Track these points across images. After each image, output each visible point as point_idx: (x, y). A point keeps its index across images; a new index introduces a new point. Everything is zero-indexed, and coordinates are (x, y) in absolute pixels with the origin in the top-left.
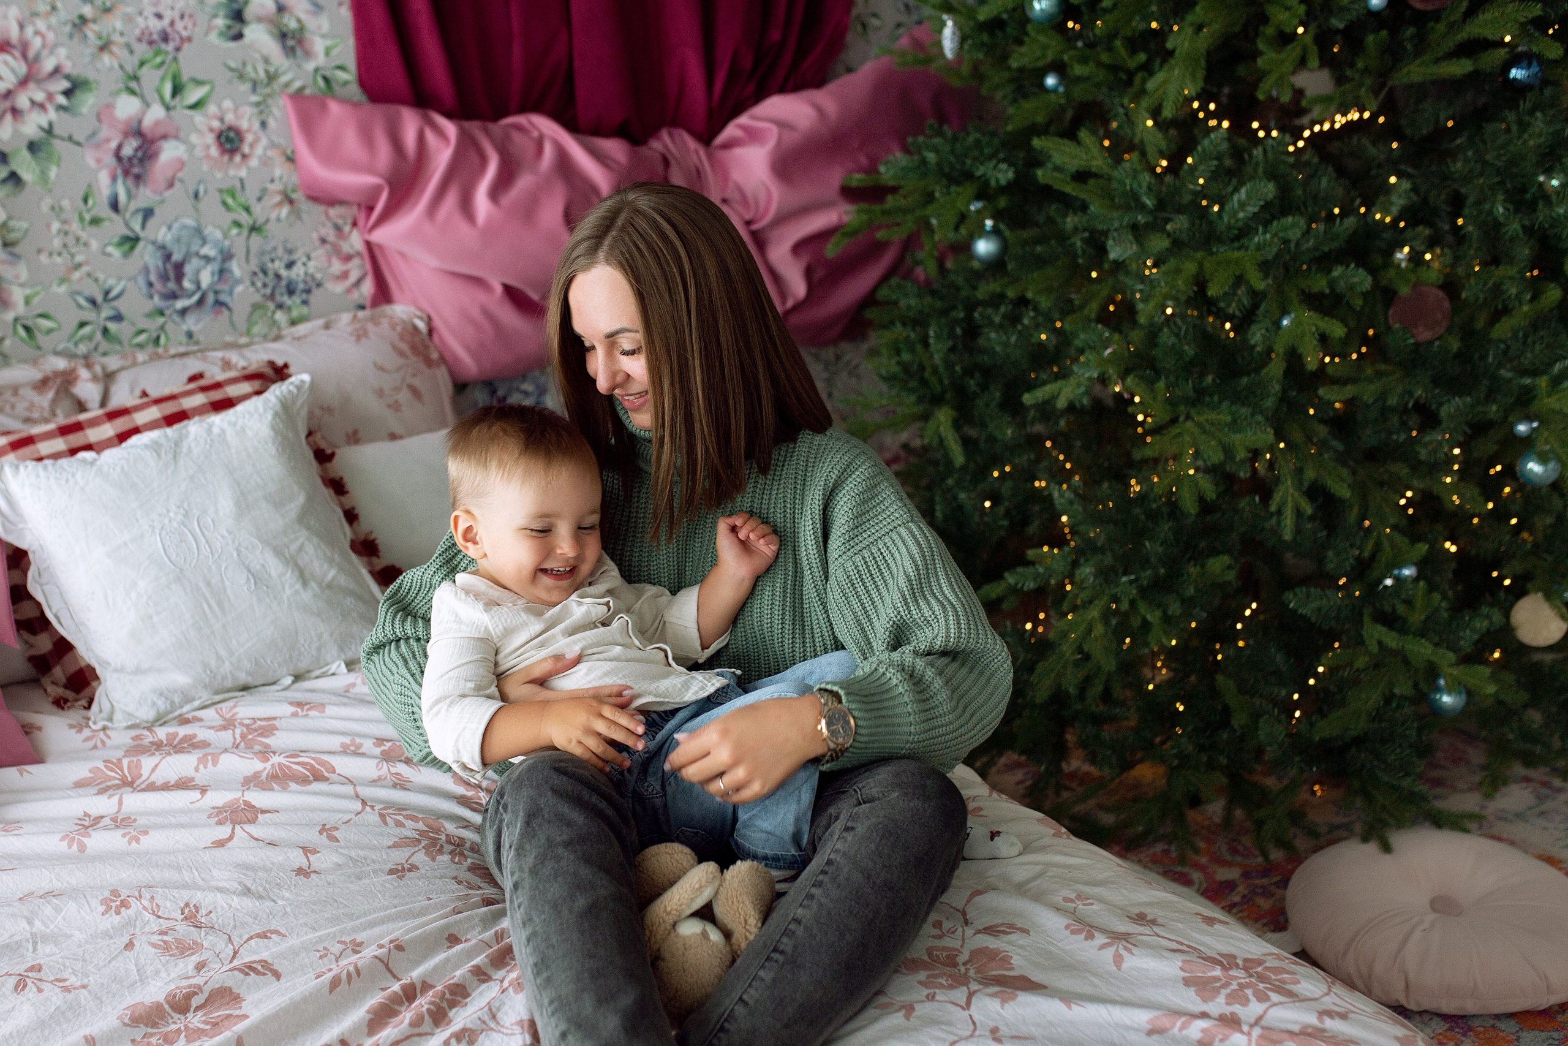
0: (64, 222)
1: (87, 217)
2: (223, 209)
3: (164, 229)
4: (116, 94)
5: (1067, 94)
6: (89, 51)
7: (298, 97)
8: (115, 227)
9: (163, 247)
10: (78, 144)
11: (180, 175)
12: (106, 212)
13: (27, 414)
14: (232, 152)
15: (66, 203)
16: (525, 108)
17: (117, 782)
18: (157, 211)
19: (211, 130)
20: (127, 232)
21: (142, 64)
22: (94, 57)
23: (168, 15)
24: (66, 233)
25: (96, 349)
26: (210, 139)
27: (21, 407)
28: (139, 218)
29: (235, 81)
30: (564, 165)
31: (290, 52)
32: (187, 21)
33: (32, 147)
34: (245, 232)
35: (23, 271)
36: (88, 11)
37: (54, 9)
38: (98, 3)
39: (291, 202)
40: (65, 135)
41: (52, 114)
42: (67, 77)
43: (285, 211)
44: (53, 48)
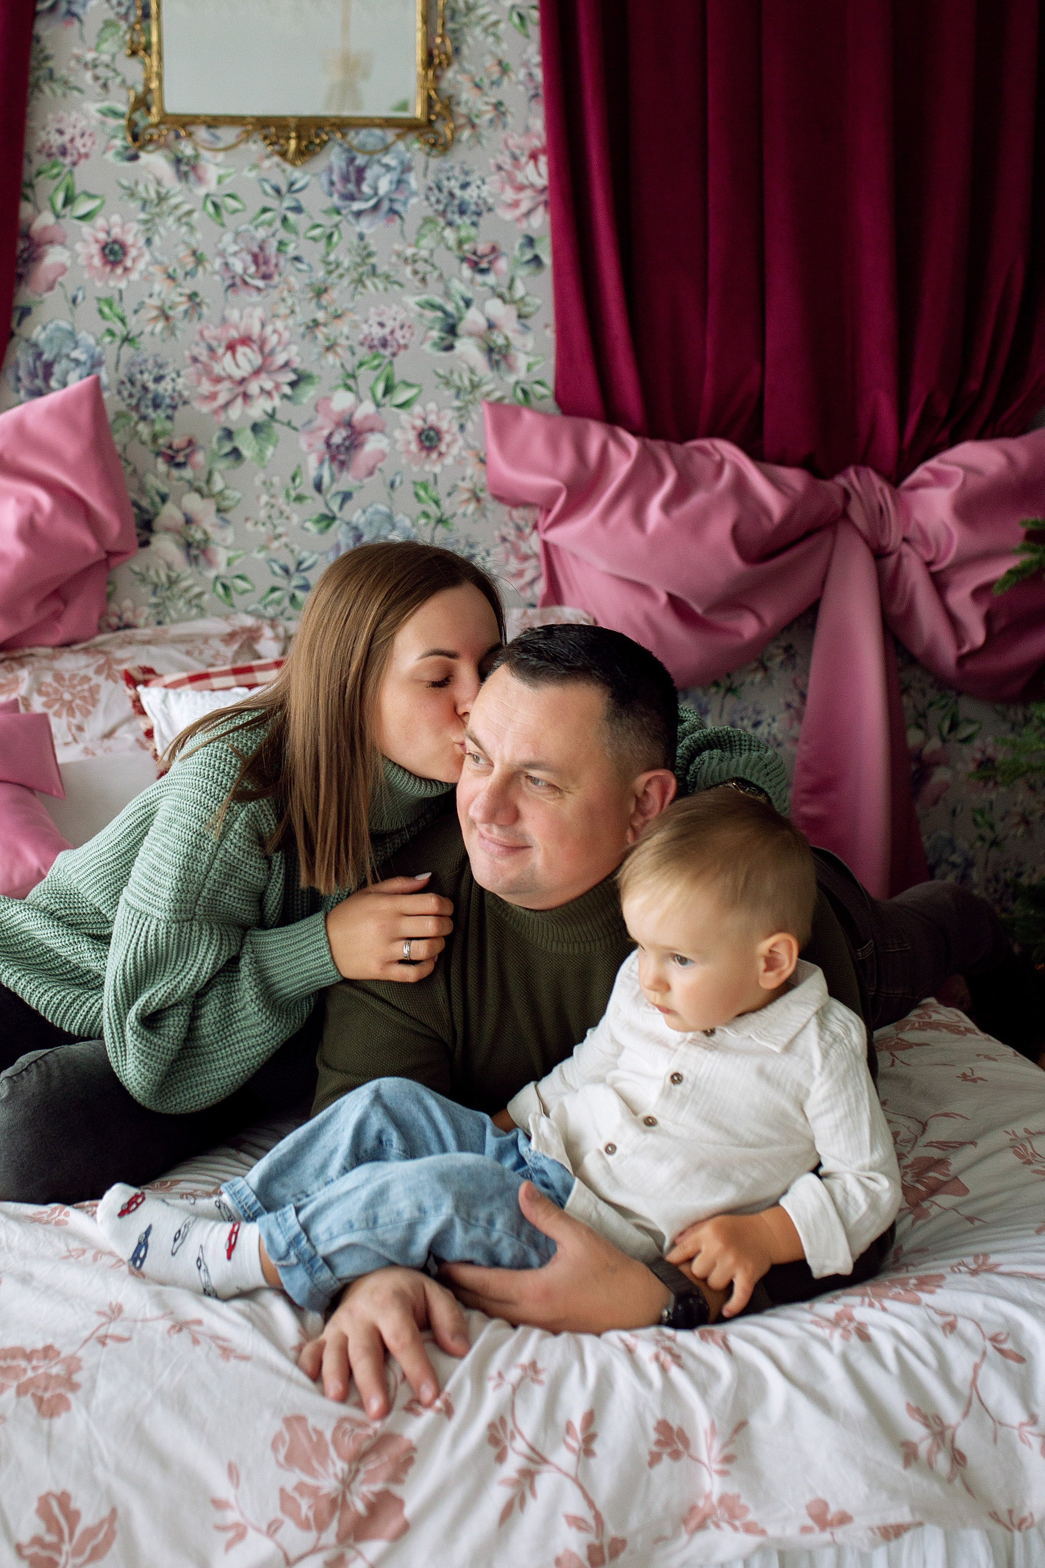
0: (273, 496)
1: (293, 494)
2: (414, 500)
3: (359, 512)
4: (334, 389)
6: (316, 350)
7: (497, 406)
8: (316, 505)
9: (355, 528)
10: (295, 429)
11: (380, 465)
12: (310, 491)
14: (430, 449)
15: (276, 480)
16: (712, 433)
18: (355, 495)
19: (414, 428)
20: (325, 511)
21: (361, 364)
22: (320, 356)
23: (390, 325)
24: (272, 506)
25: (282, 613)
26: (412, 435)
27: (208, 654)
28: (338, 500)
29: (442, 386)
31: (494, 365)
32: (406, 331)
33: (256, 428)
34: (432, 523)
35: (229, 536)
36: (321, 316)
37: (293, 312)
38: (331, 309)
39: (478, 500)
40: (286, 420)
41: (277, 401)
42: (295, 371)
43: (471, 507)
44: (286, 346)
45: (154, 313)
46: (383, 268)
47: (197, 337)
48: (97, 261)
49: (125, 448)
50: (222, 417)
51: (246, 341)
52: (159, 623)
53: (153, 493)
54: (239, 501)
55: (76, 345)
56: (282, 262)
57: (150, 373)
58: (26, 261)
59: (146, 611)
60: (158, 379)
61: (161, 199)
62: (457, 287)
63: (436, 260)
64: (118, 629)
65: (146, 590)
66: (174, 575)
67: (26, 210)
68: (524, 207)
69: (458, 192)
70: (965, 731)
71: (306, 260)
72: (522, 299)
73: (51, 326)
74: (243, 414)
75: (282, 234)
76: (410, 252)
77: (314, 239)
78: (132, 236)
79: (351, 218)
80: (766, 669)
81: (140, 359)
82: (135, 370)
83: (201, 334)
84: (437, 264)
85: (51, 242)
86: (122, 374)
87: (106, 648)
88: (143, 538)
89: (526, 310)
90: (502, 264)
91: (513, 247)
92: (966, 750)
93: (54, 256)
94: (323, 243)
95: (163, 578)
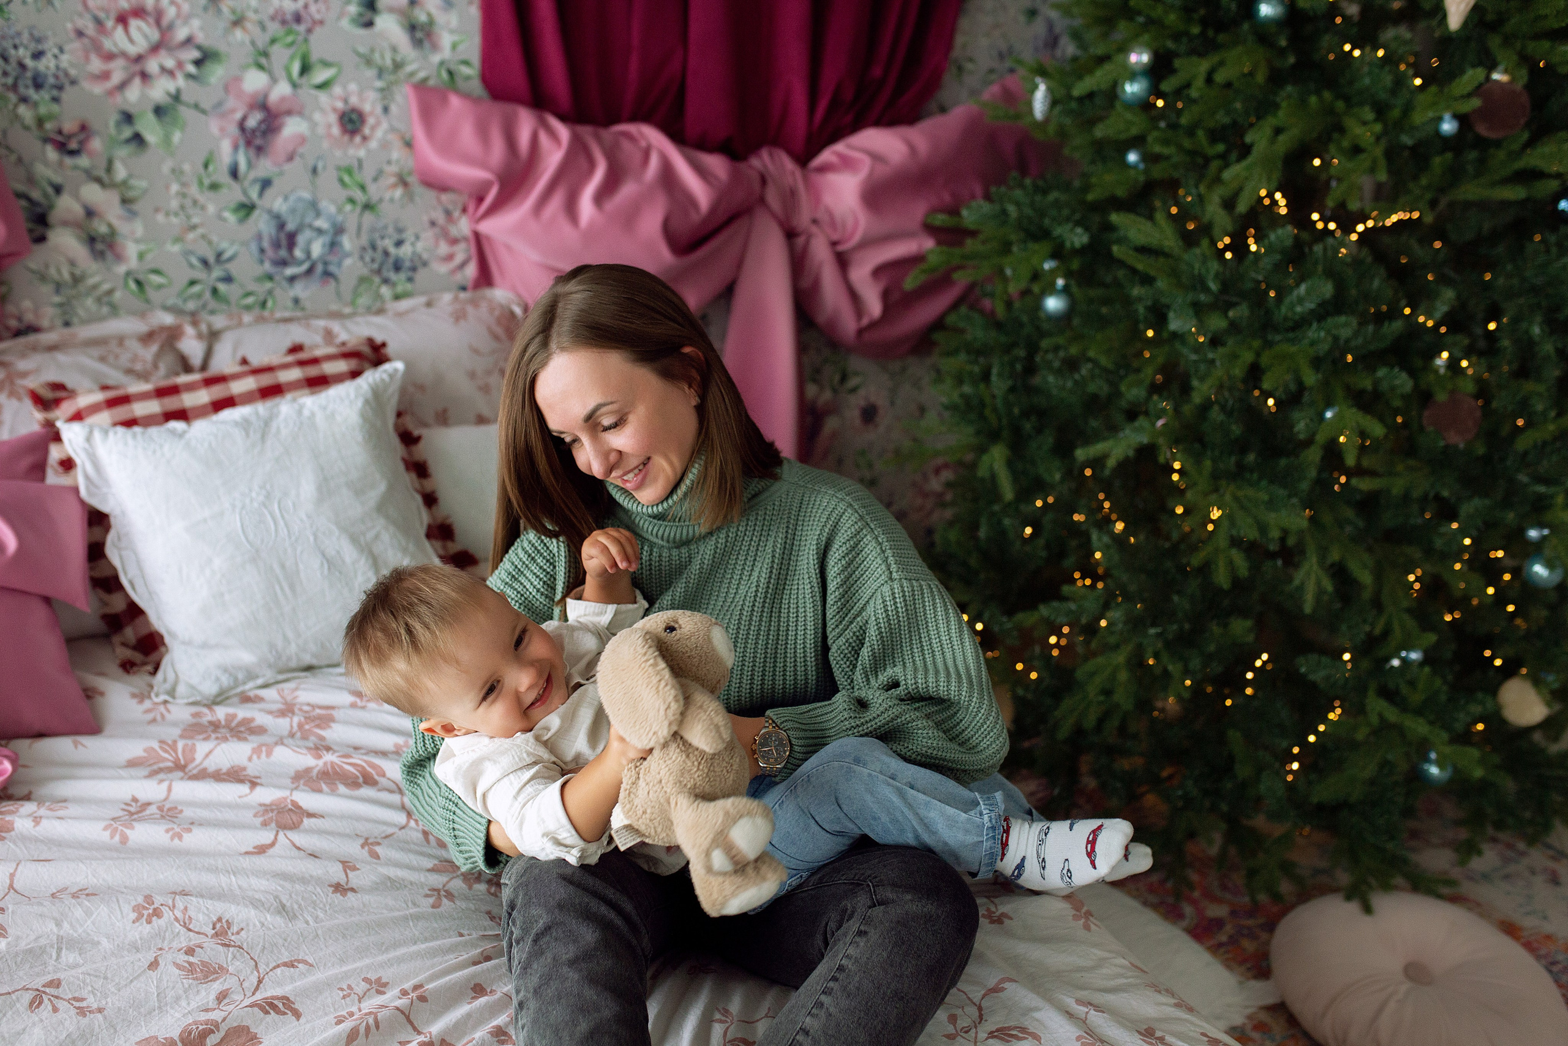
0: (184, 185)
1: (206, 182)
2: (339, 186)
3: (280, 199)
4: (244, 68)
5: (1146, 171)
6: (222, 25)
7: (421, 88)
8: (233, 193)
9: (278, 217)
10: (204, 112)
11: (300, 150)
12: (225, 178)
13: (129, 365)
14: (353, 133)
15: (187, 167)
16: (634, 118)
17: (170, 764)
18: (275, 182)
19: (335, 110)
20: (243, 199)
21: (273, 41)
22: (227, 31)
24: (185, 196)
25: (204, 307)
26: (333, 118)
27: (124, 359)
28: (257, 187)
29: (362, 66)
30: (668, 176)
31: (418, 43)
32: (321, 5)
33: (159, 111)
34: (358, 209)
35: (138, 228)
39: (405, 184)
40: (192, 102)
41: (181, 81)
42: (199, 48)
43: (398, 192)
44: (187, 19)
47: (80, 8)
49: (6, 134)
50: (119, 99)
51: (139, 12)
52: (67, 324)
53: (45, 185)
54: (145, 192)
59: (50, 312)
60: (38, 55)
64: (18, 333)
65: (47, 289)
66: (78, 272)
74: (144, 96)
81: (13, 32)
82: (9, 44)
83: (85, 4)
87: (7, 358)
88: (37, 234)
95: (66, 276)
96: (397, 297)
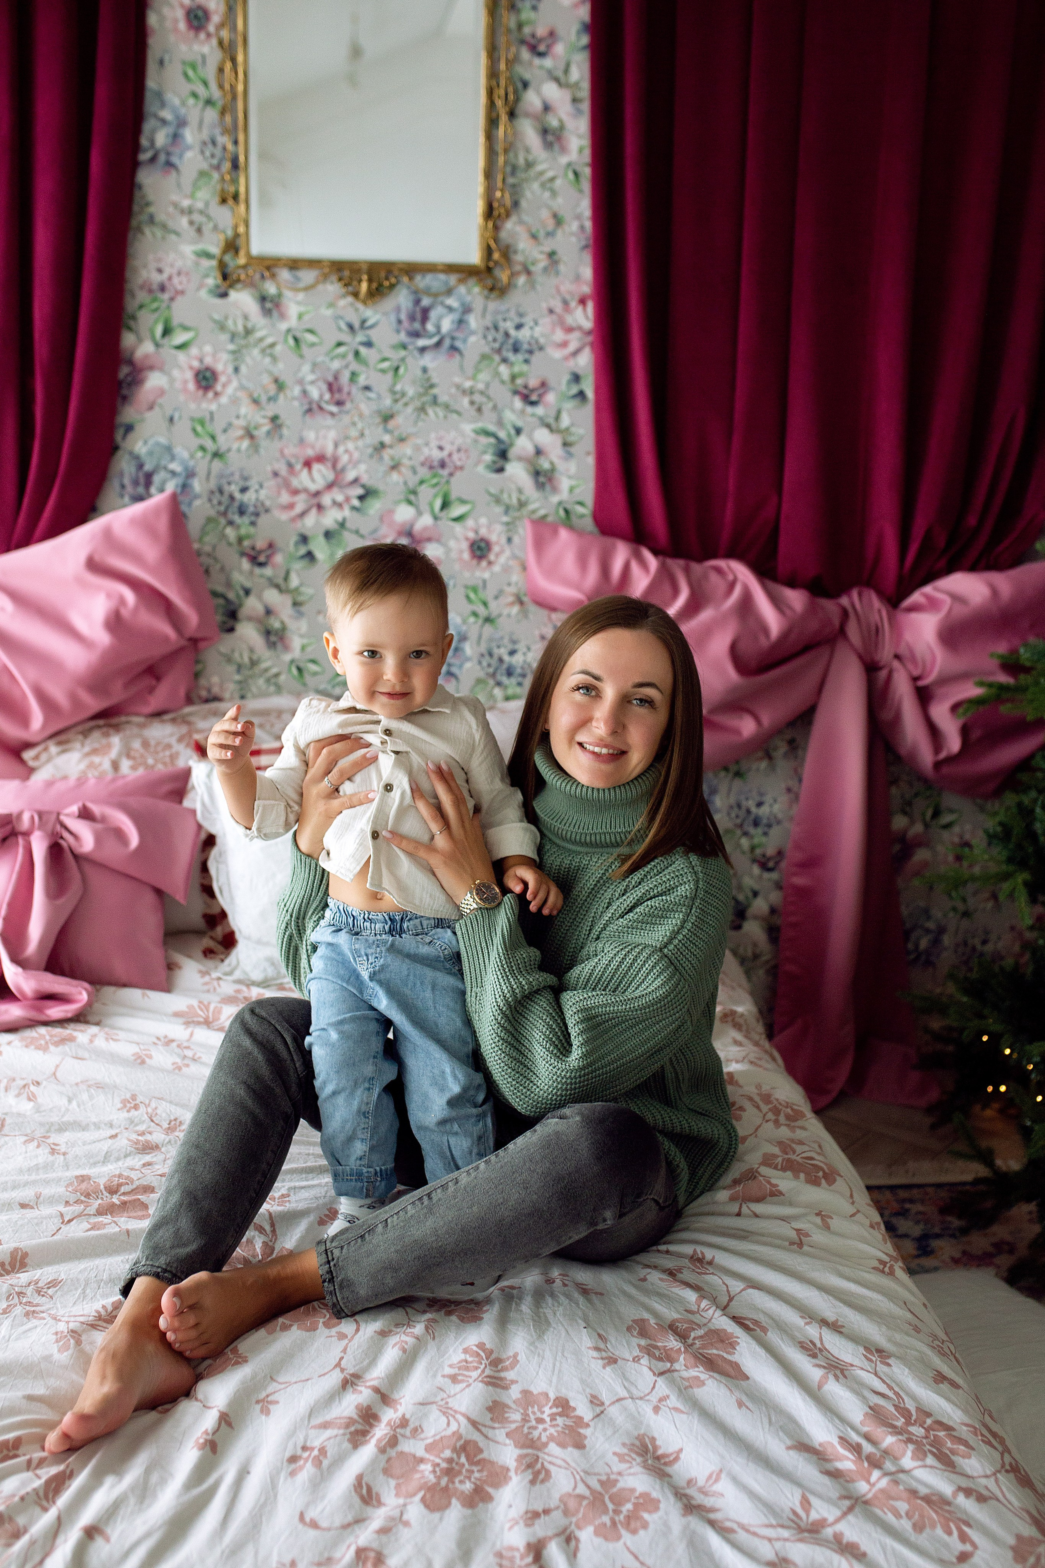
2: (465, 601)
4: (397, 503)
6: (383, 469)
7: (539, 524)
14: (480, 558)
16: (730, 555)
19: (467, 539)
21: (422, 482)
22: (387, 474)
23: (448, 448)
26: (465, 546)
29: (493, 504)
31: (540, 486)
32: (462, 455)
33: (328, 535)
34: (480, 621)
35: (303, 625)
36: (387, 439)
37: (362, 435)
38: (396, 434)
39: (521, 603)
40: (354, 528)
41: (347, 512)
42: (363, 486)
43: (515, 609)
44: (356, 464)
45: (240, 432)
46: (443, 398)
47: (278, 455)
48: (191, 386)
49: (214, 547)
50: (299, 524)
51: (321, 458)
53: (238, 588)
54: (311, 597)
55: (173, 458)
56: (354, 390)
57: (237, 484)
58: (130, 385)
59: (231, 687)
60: (244, 490)
61: (248, 332)
62: (510, 417)
63: (491, 392)
64: (207, 701)
65: (231, 669)
66: (255, 657)
67: (128, 339)
68: (572, 347)
69: (512, 332)
70: (946, 819)
71: (375, 388)
72: (567, 429)
73: (151, 442)
74: (317, 523)
75: (354, 366)
76: (468, 384)
77: (383, 371)
78: (222, 364)
79: (416, 353)
80: (770, 757)
81: (228, 472)
82: (224, 481)
83: (282, 452)
84: (492, 396)
85: (151, 368)
86: (213, 484)
88: (228, 626)
89: (571, 439)
90: (550, 397)
91: (561, 382)
92: (946, 835)
93: (154, 381)
94: (390, 375)
95: (246, 660)
96: (507, 699)
